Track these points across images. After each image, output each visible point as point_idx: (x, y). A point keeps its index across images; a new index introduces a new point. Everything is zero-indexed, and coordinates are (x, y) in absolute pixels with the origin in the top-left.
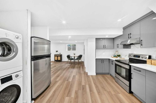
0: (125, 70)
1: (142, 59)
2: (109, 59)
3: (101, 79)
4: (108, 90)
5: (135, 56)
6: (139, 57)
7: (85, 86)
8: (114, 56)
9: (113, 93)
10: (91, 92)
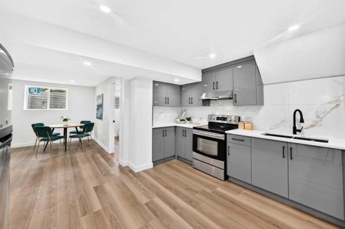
0: (217, 143)
1: (230, 123)
2: (175, 127)
3: (170, 173)
4: (200, 190)
5: (218, 118)
6: (224, 119)
7: (152, 202)
8: (181, 120)
9: (209, 191)
10: (178, 211)
